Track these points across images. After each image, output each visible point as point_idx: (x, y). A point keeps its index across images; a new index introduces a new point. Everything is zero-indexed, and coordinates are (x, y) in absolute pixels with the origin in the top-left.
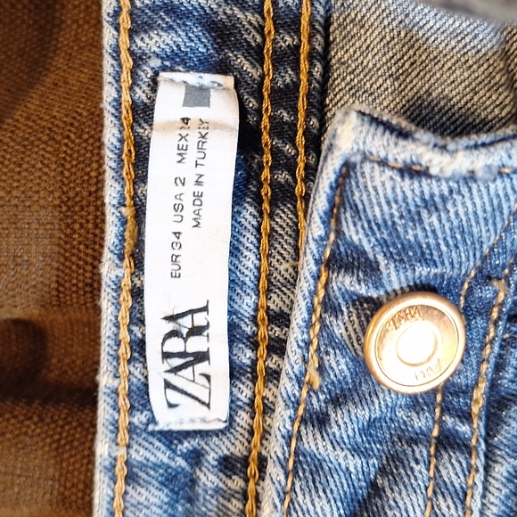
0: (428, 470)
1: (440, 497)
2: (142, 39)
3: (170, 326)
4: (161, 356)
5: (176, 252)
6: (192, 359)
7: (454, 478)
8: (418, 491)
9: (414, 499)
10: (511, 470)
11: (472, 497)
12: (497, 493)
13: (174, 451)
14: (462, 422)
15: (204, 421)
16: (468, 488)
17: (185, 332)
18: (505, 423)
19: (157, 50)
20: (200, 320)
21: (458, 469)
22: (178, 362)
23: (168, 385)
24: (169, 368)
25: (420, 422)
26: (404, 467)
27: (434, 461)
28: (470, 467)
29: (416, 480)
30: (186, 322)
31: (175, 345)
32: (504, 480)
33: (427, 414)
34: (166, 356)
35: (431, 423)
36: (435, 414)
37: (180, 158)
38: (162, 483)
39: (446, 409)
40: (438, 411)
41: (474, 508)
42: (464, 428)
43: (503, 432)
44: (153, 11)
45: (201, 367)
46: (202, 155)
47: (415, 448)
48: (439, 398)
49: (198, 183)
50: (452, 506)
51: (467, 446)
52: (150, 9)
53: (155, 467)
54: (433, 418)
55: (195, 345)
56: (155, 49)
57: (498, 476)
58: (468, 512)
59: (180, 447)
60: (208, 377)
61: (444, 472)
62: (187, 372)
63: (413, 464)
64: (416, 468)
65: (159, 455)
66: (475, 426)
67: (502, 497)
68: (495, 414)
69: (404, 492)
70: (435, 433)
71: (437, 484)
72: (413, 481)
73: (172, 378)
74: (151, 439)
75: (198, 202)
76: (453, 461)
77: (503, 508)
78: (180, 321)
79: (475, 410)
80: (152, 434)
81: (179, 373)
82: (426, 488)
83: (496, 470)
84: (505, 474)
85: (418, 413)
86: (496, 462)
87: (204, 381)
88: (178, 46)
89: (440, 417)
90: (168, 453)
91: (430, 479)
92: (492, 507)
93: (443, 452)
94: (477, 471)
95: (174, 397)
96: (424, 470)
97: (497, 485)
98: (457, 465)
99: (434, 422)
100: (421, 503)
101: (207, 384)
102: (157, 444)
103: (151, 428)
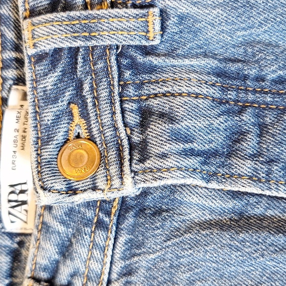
0: (90, 238)
1: (94, 250)
2: (6, 72)
3: (12, 189)
4: (7, 201)
5: (14, 159)
6: (20, 203)
7: (100, 242)
8: (86, 247)
9: (84, 250)
10: (127, 240)
11: (108, 250)
12: (120, 249)
13: (13, 241)
14: (106, 217)
15: (25, 229)
16: (106, 246)
17: (18, 192)
18: (127, 219)
19: (12, 77)
20: (24, 187)
21: (102, 239)
22: (15, 204)
23: (10, 213)
24: (10, 206)
25: (89, 214)
26: (81, 236)
27: (93, 234)
28: (107, 237)
29: (85, 242)
30: (19, 188)
31: (13, 197)
32: (123, 244)
33: (92, 211)
34: (10, 201)
35: (93, 215)
36: (96, 211)
37: (17, 121)
38: (8, 253)
39: (101, 210)
40: (97, 210)
41: (108, 254)
42: (106, 219)
43: (125, 223)
44: (11, 61)
45: (24, 207)
46: (26, 120)
47: (86, 229)
48: (98, 204)
49: (24, 132)
50: (99, 254)
51: (107, 228)
52: (9, 60)
53: (5, 247)
54: (95, 213)
55: (22, 197)
56: (11, 76)
57: (121, 242)
58: (106, 256)
59: (16, 239)
60: (26, 211)
61: (96, 240)
62: (18, 208)
63: (84, 235)
64: (85, 237)
65: (7, 242)
66: (112, 219)
67: (122, 251)
68: (123, 215)
69: (80, 247)
70: (95, 221)
71: (94, 244)
72: (83, 242)
73: (12, 210)
74: (3, 235)
75: (24, 139)
76: (100, 235)
77: (122, 255)
78: (16, 187)
79: (113, 211)
80: (4, 233)
81: (15, 208)
82: (89, 246)
83: (121, 239)
84: (124, 241)
85: (89, 210)
86: (121, 236)
87: (25, 212)
88: (20, 76)
89: (98, 213)
90: (11, 241)
91: (91, 242)
92: (117, 254)
93: (97, 231)
94: (110, 239)
95: (13, 218)
96: (88, 238)
97: (120, 246)
98: (102, 237)
99: (95, 216)
100: (87, 252)
101: (26, 214)
102: (6, 237)
103: (3, 230)
